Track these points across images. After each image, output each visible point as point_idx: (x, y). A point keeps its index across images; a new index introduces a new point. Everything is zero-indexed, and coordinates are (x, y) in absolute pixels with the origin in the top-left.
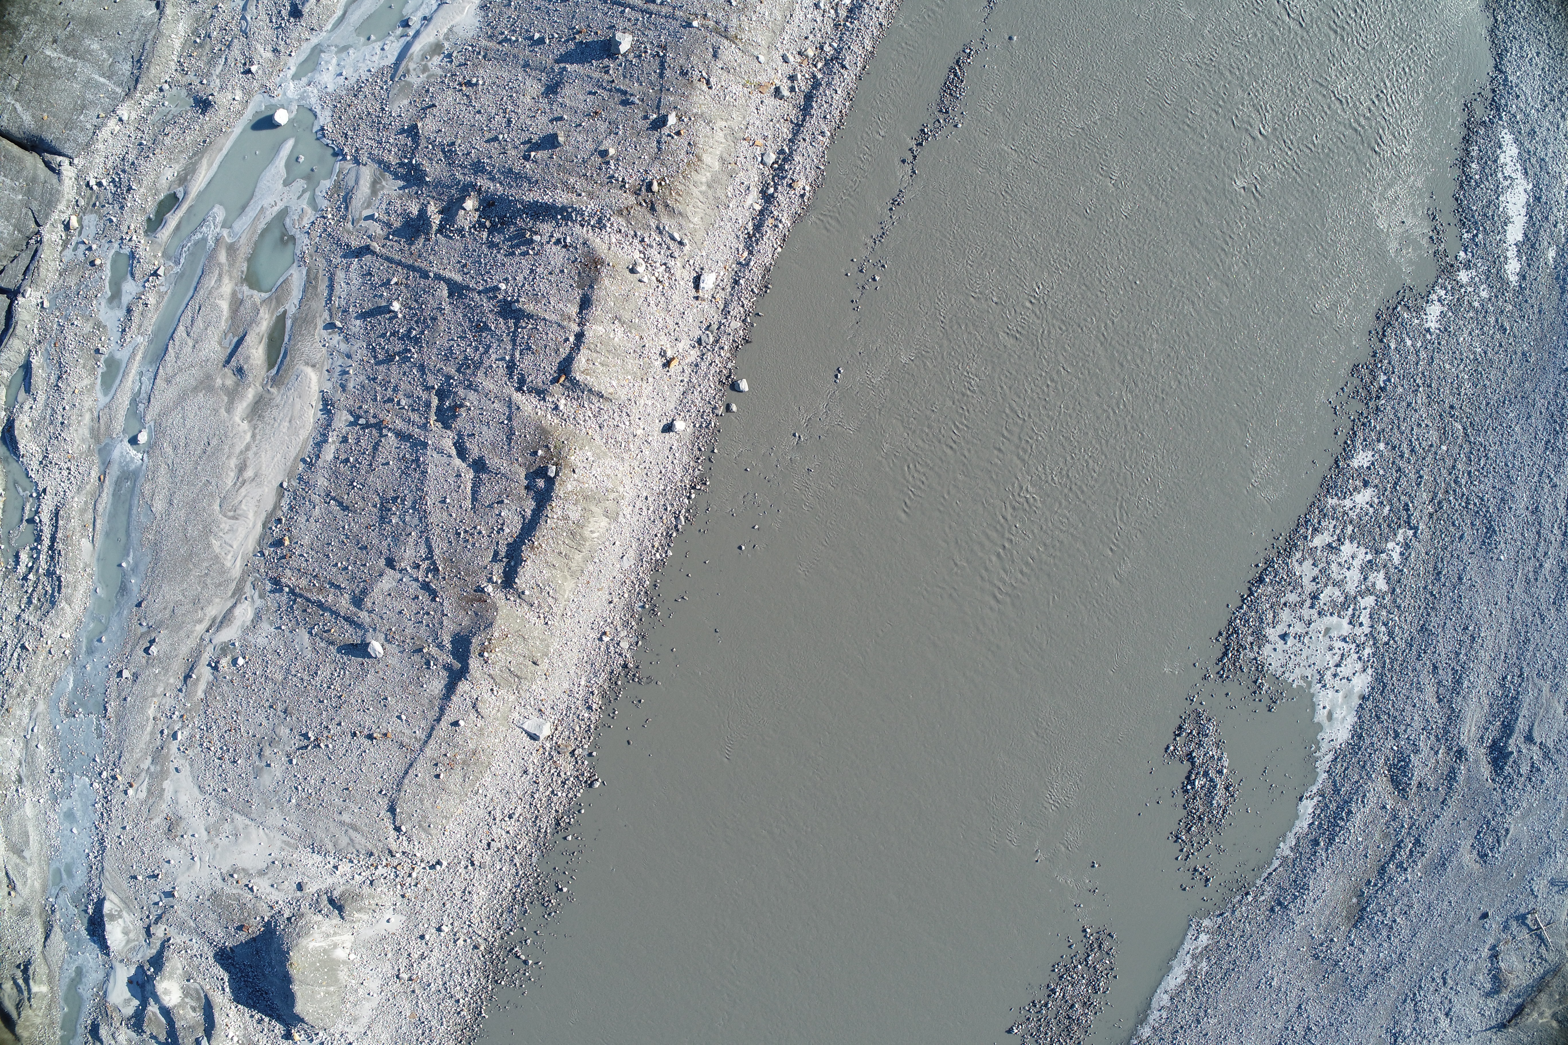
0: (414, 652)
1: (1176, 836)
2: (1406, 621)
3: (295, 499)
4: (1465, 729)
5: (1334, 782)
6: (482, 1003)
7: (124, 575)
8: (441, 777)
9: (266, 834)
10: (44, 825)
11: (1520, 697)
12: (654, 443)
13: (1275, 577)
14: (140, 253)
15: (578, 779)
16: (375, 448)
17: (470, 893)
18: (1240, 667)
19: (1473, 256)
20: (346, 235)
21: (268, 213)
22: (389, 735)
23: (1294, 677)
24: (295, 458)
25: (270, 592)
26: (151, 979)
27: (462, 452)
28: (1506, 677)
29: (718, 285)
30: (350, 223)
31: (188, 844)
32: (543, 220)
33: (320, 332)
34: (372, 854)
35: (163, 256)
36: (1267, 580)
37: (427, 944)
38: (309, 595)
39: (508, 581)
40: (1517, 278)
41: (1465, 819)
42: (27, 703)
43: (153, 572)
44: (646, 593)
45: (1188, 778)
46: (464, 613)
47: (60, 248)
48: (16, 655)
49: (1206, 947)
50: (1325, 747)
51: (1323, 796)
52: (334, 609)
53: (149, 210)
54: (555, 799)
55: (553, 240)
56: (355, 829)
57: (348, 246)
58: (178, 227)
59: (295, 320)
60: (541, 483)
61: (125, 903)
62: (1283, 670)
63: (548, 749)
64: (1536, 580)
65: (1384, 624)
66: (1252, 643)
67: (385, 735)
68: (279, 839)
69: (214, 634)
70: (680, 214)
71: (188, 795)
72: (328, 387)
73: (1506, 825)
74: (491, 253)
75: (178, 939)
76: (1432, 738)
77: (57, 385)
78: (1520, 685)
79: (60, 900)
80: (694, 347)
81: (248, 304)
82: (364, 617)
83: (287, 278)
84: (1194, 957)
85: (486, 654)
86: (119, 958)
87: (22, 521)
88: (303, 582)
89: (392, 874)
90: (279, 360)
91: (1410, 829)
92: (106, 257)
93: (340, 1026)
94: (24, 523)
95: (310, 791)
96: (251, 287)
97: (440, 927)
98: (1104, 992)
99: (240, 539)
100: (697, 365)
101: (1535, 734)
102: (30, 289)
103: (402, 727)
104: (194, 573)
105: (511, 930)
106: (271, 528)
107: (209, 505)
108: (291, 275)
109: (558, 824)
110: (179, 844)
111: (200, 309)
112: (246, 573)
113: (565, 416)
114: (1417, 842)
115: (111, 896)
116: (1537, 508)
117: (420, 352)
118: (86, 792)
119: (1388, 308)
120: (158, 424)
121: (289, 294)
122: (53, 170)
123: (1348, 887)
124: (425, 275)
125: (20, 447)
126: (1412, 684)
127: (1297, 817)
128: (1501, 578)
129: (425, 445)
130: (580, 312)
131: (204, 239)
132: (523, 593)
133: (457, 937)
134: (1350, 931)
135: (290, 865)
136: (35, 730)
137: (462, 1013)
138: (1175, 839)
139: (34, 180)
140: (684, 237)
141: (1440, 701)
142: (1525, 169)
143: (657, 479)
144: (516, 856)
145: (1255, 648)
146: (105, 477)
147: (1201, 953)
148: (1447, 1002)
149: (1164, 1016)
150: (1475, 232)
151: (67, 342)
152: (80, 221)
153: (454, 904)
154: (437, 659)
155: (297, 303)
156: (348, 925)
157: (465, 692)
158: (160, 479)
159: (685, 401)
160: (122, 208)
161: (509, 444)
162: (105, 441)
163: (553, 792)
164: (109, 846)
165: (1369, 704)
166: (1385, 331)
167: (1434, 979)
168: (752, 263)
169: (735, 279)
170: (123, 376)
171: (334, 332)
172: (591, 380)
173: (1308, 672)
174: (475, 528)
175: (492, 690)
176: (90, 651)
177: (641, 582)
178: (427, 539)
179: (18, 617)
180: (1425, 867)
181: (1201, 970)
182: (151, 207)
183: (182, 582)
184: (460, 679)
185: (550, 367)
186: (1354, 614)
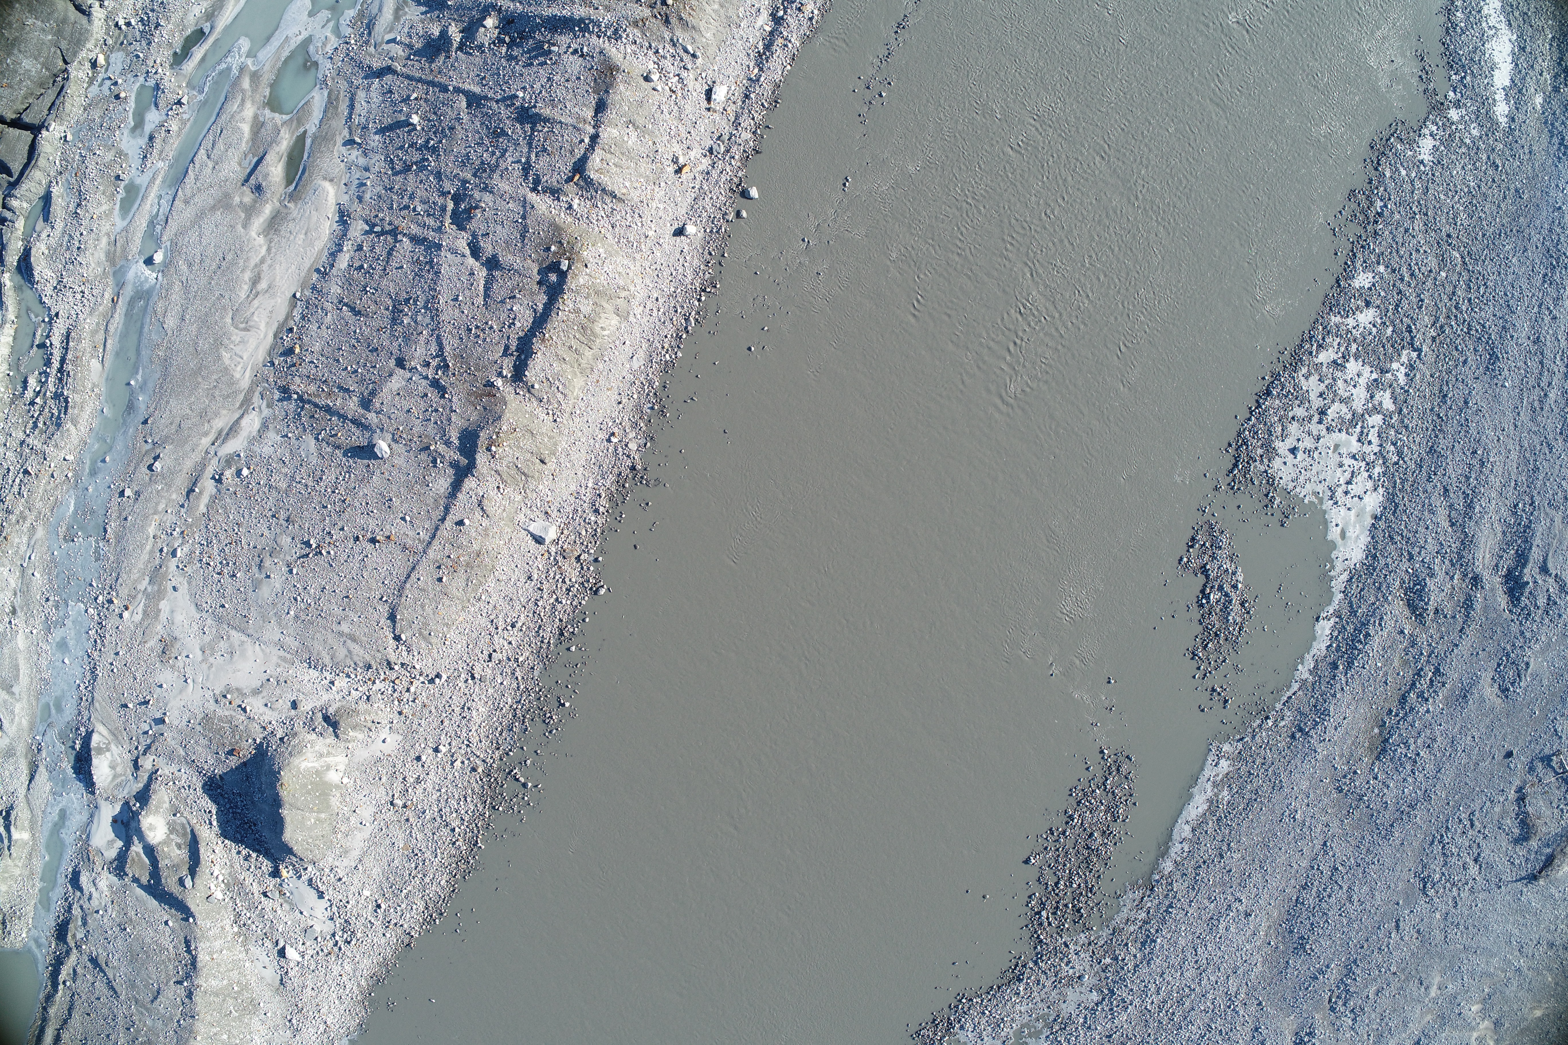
0: (421, 450)
1: (1193, 653)
2: (1414, 441)
3: (307, 308)
4: (1479, 555)
5: (1351, 603)
6: (479, 831)
7: (132, 393)
8: (444, 580)
9: (262, 650)
10: (36, 657)
11: (1533, 526)
12: (665, 246)
13: (1282, 390)
14: (166, 83)
15: (584, 586)
16: (390, 254)
17: (469, 709)
18: (1251, 480)
19: (1462, 96)
20: (368, 58)
21: (292, 41)
22: (392, 537)
23: (1306, 492)
24: (310, 269)
25: (278, 401)
26: (135, 815)
27: (475, 251)
28: (1517, 505)
29: (729, 99)
30: (372, 47)
31: (182, 665)
32: (561, 33)
33: (339, 149)
34: (369, 667)
35: (187, 86)
36: (1275, 393)
37: (423, 766)
38: (317, 400)
39: (518, 374)
40: (1506, 120)
41: (1484, 650)
42: (25, 530)
43: (161, 388)
44: (655, 394)
45: (1203, 591)
46: (473, 408)
47: (85, 85)
48: (18, 481)
49: (1227, 774)
50: (1339, 566)
51: (1339, 617)
52: (342, 412)
53: (175, 45)
54: (559, 606)
55: (571, 50)
56: (354, 639)
57: (369, 68)
58: (203, 59)
59: (315, 138)
60: (553, 277)
61: (114, 735)
62: (1294, 484)
63: (553, 554)
64: (1542, 409)
65: (1392, 443)
66: (1261, 456)
67: (388, 537)
68: (275, 654)
69: (219, 446)
70: (693, 27)
71: (184, 615)
72: (345, 199)
73: (1525, 659)
74: (510, 65)
75: (166, 770)
76: (1447, 562)
77: (76, 213)
78: (1532, 513)
79: (47, 738)
80: (705, 156)
81: (269, 126)
82: (372, 417)
83: (309, 101)
84: (1215, 785)
85: (493, 448)
86: (105, 795)
87: (32, 347)
88: (312, 388)
89: (390, 689)
90: (298, 177)
91: (1429, 657)
92: (131, 90)
93: (330, 859)
94: (35, 348)
95: (309, 601)
96: (273, 110)
97: (437, 747)
98: (1124, 821)
99: (250, 350)
100: (708, 173)
101: (1550, 565)
102: (54, 124)
103: (405, 528)
104: (202, 386)
105: (510, 750)
106: (282, 338)
107: (222, 318)
108: (313, 97)
109: (562, 634)
110: (172, 667)
111: (221, 132)
112: (255, 383)
113: (579, 215)
114: (1437, 671)
115: (100, 728)
116: (1538, 338)
117: (437, 160)
118: (80, 619)
119: (1382, 139)
120: (174, 243)
121: (310, 114)
122: (83, 12)
123: (1369, 715)
124: (445, 89)
125: (35, 274)
126: (1423, 506)
127: (1314, 638)
128: (1507, 405)
129: (439, 247)
130: (596, 115)
131: (229, 69)
132: (533, 387)
133: (455, 758)
134: (1373, 763)
135: (286, 682)
136: (33, 558)
137: (457, 843)
138: (1191, 656)
139: (64, 21)
140: (697, 50)
141: (1452, 525)
142: (1509, 21)
143: (668, 281)
144: (517, 669)
145: (1266, 461)
146: (118, 298)
147: (1222, 780)
148: (1475, 846)
149: (1186, 850)
150: (1463, 74)
151: (87, 171)
152: (107, 59)
153: (453, 722)
154: (443, 457)
155: (317, 123)
156: (342, 745)
157: (471, 489)
158: (174, 296)
159: (696, 206)
160: (149, 44)
161: (523, 242)
162: (120, 263)
163: (557, 600)
164: (101, 674)
165: (1382, 524)
166: (1379, 160)
167: (1461, 820)
168: (762, 79)
169: (745, 94)
170: (142, 200)
171: (353, 148)
172: (605, 180)
173: (1320, 488)
174: (487, 323)
175: (498, 487)
176: (93, 473)
177: (651, 383)
178: (438, 337)
179: (22, 442)
180: (1446, 698)
181: (1223, 799)
182: (178, 43)
183: (190, 396)
184: (466, 476)
185: (565, 166)
186: (1362, 432)
